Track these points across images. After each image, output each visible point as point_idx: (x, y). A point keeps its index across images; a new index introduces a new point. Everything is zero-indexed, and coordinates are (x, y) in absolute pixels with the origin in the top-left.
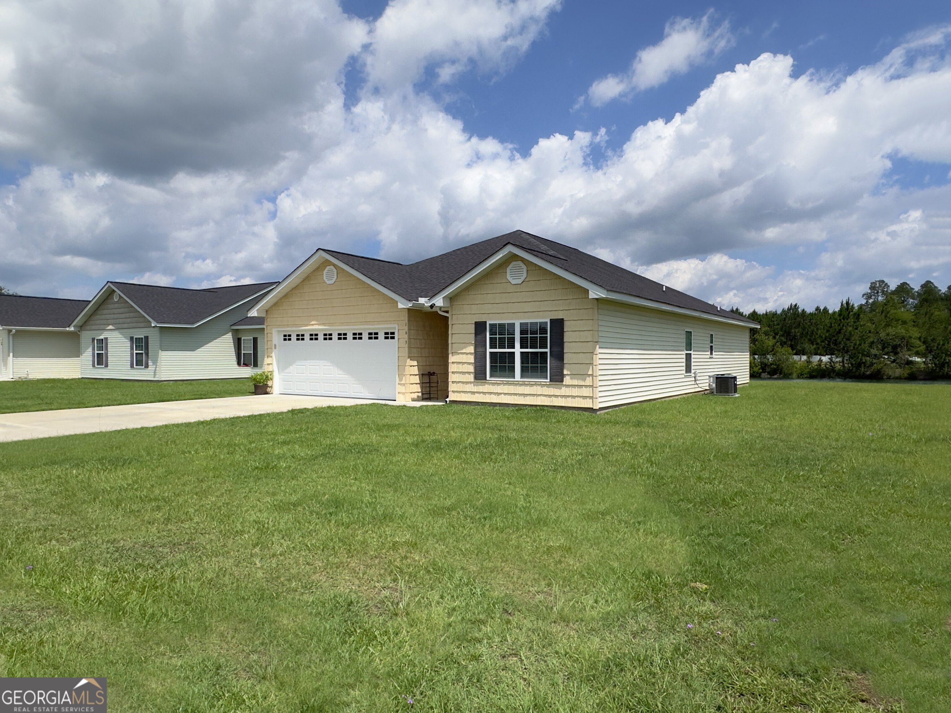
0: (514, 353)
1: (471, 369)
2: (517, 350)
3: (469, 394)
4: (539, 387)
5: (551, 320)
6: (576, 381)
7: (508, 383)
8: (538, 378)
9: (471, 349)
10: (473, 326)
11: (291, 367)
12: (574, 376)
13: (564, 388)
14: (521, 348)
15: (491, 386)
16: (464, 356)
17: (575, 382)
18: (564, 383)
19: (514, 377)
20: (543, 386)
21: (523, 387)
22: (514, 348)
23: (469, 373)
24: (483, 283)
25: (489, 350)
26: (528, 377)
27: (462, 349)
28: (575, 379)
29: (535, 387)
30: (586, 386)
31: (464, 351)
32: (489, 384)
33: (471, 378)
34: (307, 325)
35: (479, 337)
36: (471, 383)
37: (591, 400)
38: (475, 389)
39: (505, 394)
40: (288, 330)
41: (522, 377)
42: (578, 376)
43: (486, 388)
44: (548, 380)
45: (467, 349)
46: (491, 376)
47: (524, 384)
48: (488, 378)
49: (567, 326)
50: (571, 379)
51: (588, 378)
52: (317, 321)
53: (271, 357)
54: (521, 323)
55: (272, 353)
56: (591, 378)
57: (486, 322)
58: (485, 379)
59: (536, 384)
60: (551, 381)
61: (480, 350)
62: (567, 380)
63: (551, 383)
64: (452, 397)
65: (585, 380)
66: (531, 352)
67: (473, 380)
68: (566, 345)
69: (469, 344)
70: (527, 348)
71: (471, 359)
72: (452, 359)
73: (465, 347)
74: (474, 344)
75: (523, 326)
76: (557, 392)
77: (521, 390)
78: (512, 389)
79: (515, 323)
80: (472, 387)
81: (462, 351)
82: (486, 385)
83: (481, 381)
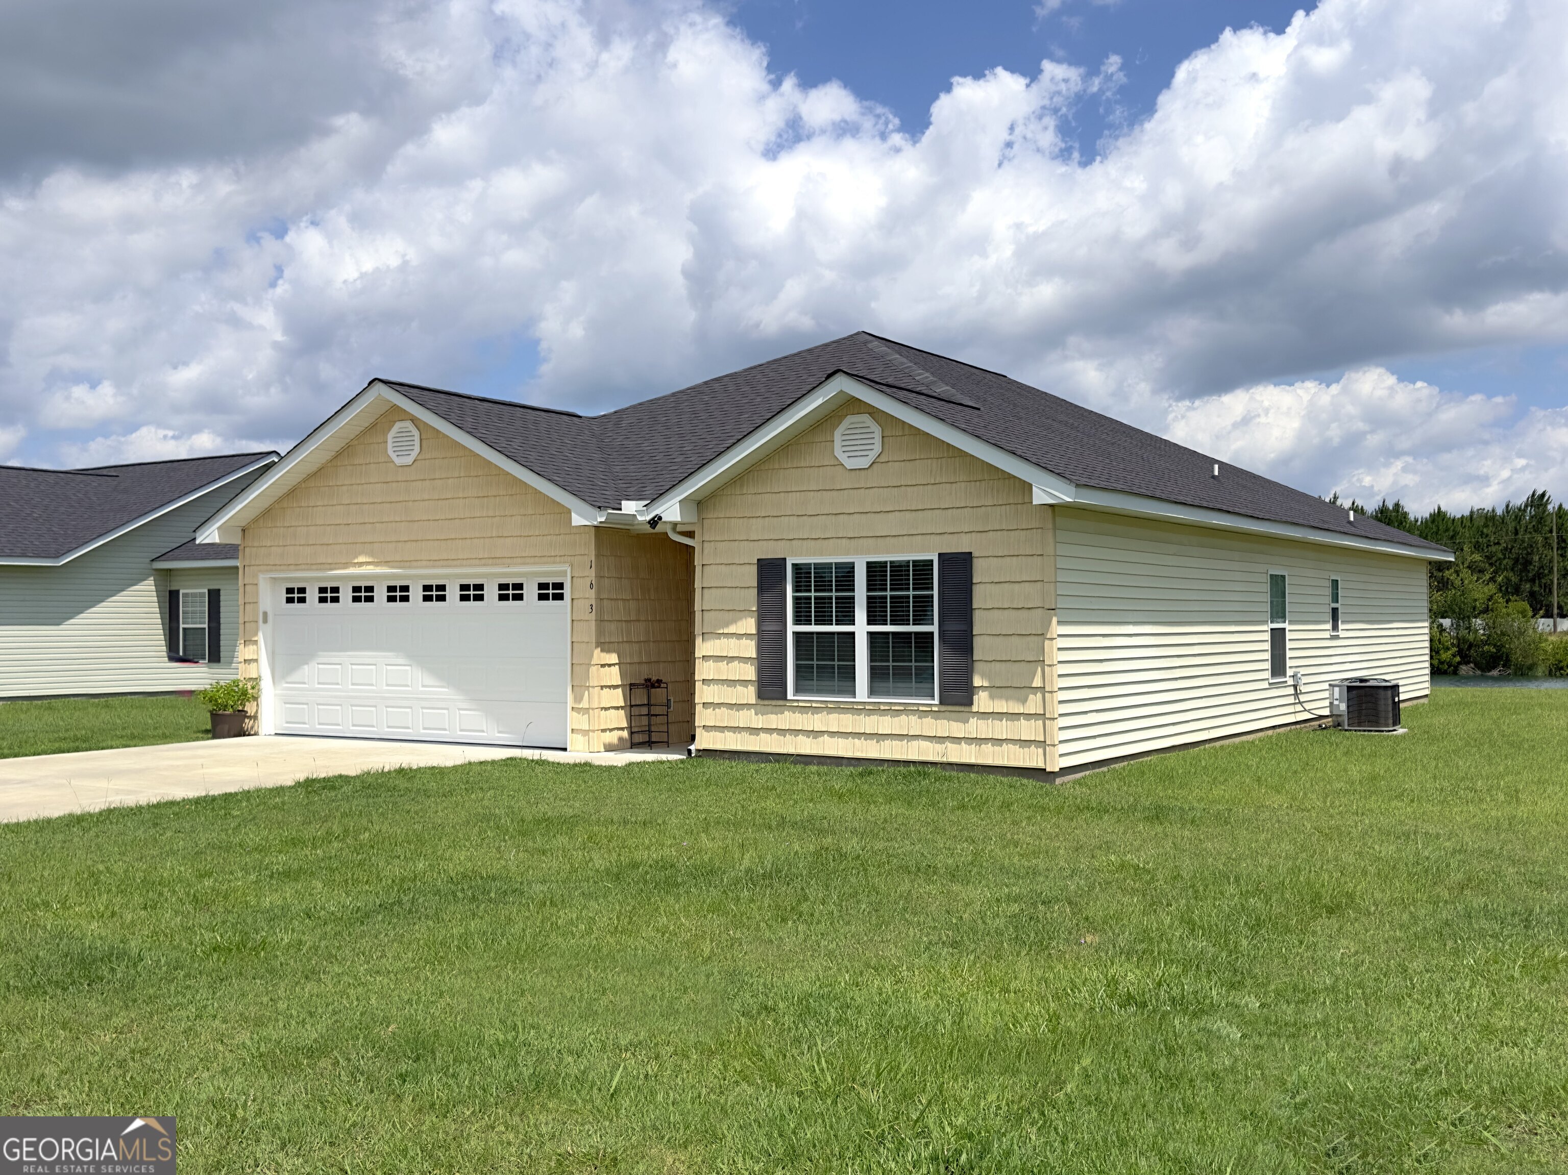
0: (852, 634)
1: (750, 672)
2: (861, 628)
3: (745, 735)
4: (913, 719)
5: (940, 554)
6: (1004, 703)
7: (838, 709)
8: (910, 695)
9: (749, 625)
10: (754, 569)
11: (306, 667)
12: (995, 690)
13: (973, 721)
14: (869, 622)
15: (797, 715)
16: (733, 641)
17: (1001, 706)
18: (975, 708)
19: (853, 694)
20: (921, 714)
21: (874, 718)
22: (852, 622)
23: (744, 683)
24: (777, 466)
25: (791, 629)
26: (887, 694)
27: (727, 625)
28: (1001, 697)
29: (903, 717)
30: (1028, 716)
31: (732, 629)
32: (794, 709)
33: (749, 694)
34: (346, 565)
35: (767, 596)
36: (748, 706)
37: (1040, 751)
38: (759, 721)
39: (832, 734)
40: (297, 578)
41: (872, 692)
42: (1009, 691)
43: (786, 719)
44: (936, 702)
45: (740, 624)
46: (798, 690)
47: (876, 710)
48: (790, 695)
49: (981, 572)
50: (992, 697)
51: (1031, 697)
52: (371, 553)
53: (256, 642)
54: (868, 563)
55: (256, 634)
56: (1039, 695)
57: (785, 559)
58: (784, 697)
59: (906, 710)
60: (942, 703)
61: (771, 627)
62: (982, 701)
63: (943, 708)
64: (704, 741)
65: (1024, 701)
66: (894, 634)
67: (752, 699)
68: (978, 616)
69: (746, 612)
70: (886, 623)
71: (750, 649)
72: (703, 648)
73: (734, 621)
74: (756, 614)
75: (875, 570)
76: (956, 729)
77: (870, 724)
78: (847, 722)
79: (853, 563)
80: (751, 716)
81: (726, 631)
82: (786, 713)
83: (774, 702)
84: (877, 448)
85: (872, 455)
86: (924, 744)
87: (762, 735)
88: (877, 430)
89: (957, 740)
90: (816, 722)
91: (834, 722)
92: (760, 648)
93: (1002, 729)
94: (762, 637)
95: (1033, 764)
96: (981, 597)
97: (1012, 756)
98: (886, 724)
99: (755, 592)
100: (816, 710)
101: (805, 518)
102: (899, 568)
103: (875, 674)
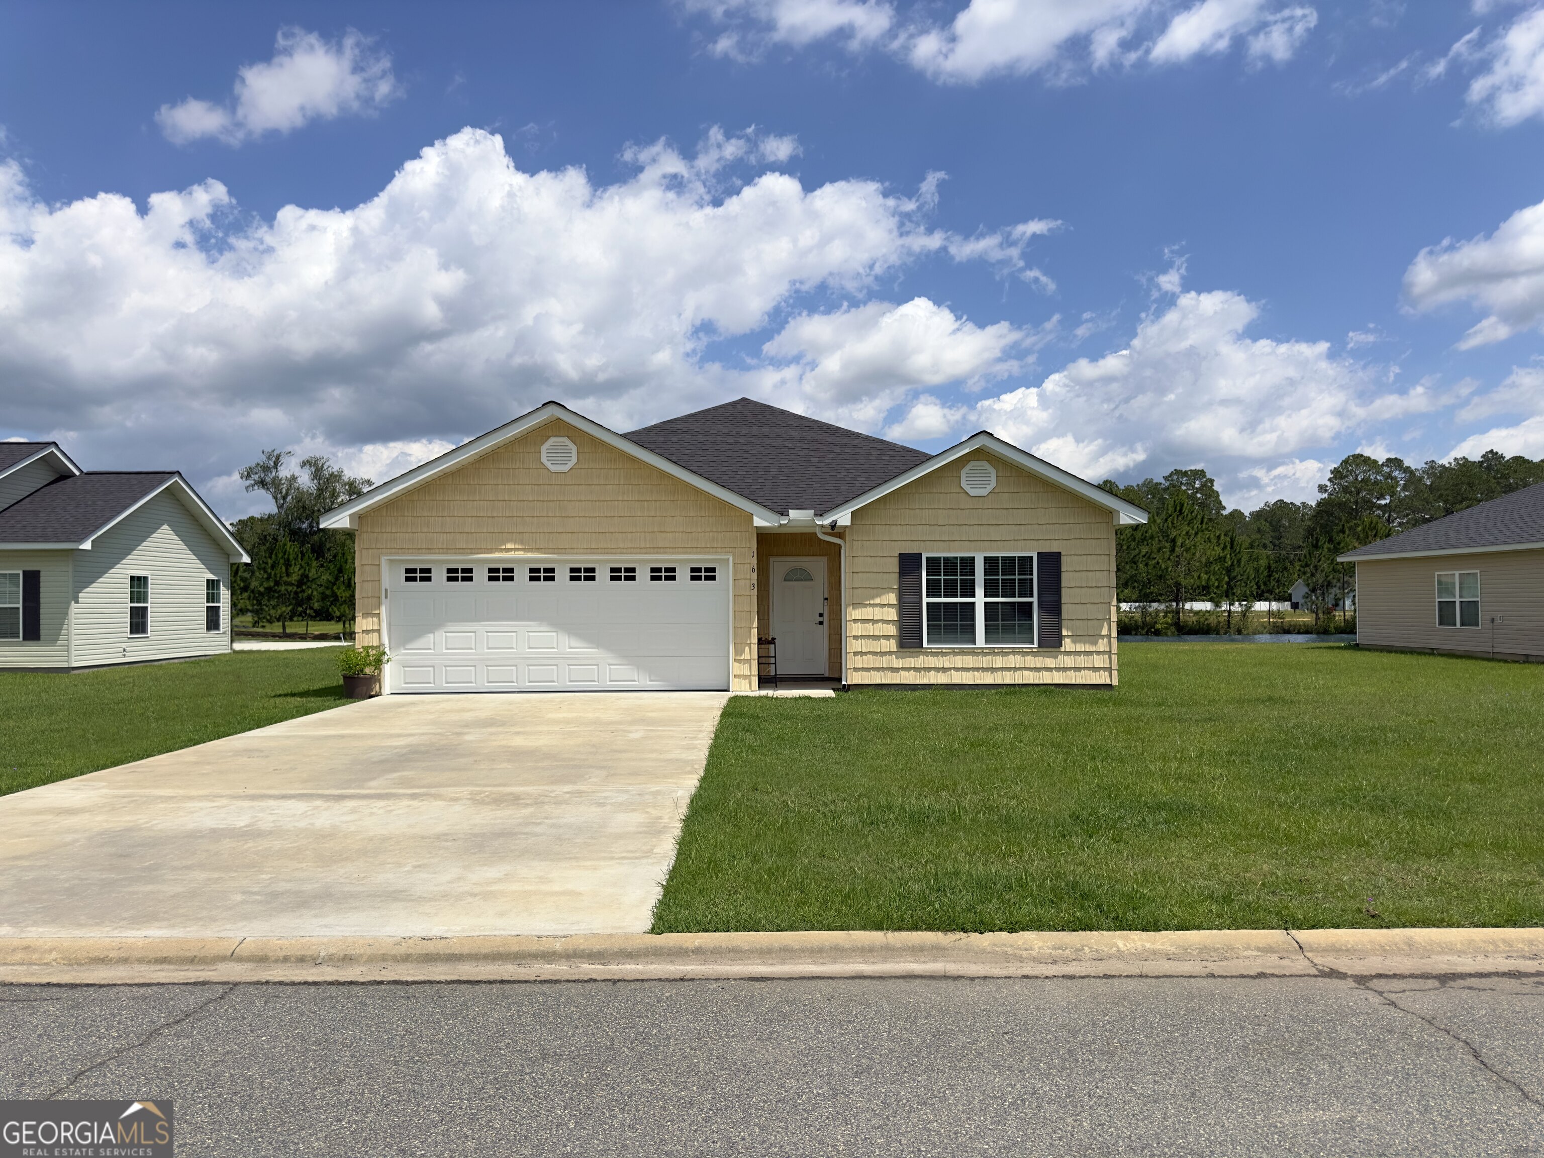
0: (974, 603)
1: (892, 630)
2: (980, 599)
3: (888, 673)
4: (1018, 657)
5: (1038, 553)
6: (1083, 645)
7: (963, 652)
8: (1015, 642)
9: (892, 598)
10: (896, 561)
11: (431, 635)
12: (1075, 638)
13: (1061, 657)
14: (986, 596)
15: (930, 658)
16: (877, 609)
17: (1080, 647)
18: (1062, 649)
19: (974, 642)
20: (1024, 654)
21: (990, 657)
22: (974, 596)
23: (887, 637)
25: (925, 600)
26: (999, 642)
27: (873, 598)
28: (1080, 642)
29: (1011, 657)
30: (1098, 653)
31: (877, 601)
32: (927, 654)
33: (892, 645)
35: (909, 579)
36: (890, 653)
37: (1107, 673)
38: (898, 663)
39: (957, 669)
40: (419, 560)
41: (987, 642)
42: (1086, 638)
43: (921, 661)
44: (1036, 645)
45: (883, 597)
46: (929, 642)
47: (992, 652)
48: (925, 645)
49: (1066, 564)
50: (1074, 642)
51: (1100, 641)
53: (378, 615)
54: (985, 558)
55: (379, 606)
56: (1106, 640)
57: (920, 554)
58: (921, 646)
59: (1014, 652)
60: (1040, 646)
61: (908, 599)
62: (1068, 645)
63: (1040, 650)
64: (852, 678)
65: (1096, 644)
66: (1002, 603)
67: (894, 648)
68: (1064, 592)
69: (890, 589)
70: (998, 596)
71: (892, 614)
72: (853, 614)
73: (879, 595)
74: (897, 591)
75: (990, 562)
76: (1050, 662)
77: (987, 661)
78: (969, 661)
79: (974, 558)
80: (892, 660)
81: (872, 602)
82: (921, 657)
83: (912, 650)
84: (993, 483)
85: (989, 488)
86: (1026, 673)
87: (902, 672)
88: (993, 473)
89: (1049, 669)
90: (947, 662)
91: (959, 661)
92: (900, 613)
93: (1082, 661)
94: (901, 606)
95: (1103, 682)
96: (1066, 579)
97: (1088, 677)
98: (998, 662)
99: (897, 575)
100: (944, 654)
101: (936, 527)
102: (1009, 561)
103: (989, 630)
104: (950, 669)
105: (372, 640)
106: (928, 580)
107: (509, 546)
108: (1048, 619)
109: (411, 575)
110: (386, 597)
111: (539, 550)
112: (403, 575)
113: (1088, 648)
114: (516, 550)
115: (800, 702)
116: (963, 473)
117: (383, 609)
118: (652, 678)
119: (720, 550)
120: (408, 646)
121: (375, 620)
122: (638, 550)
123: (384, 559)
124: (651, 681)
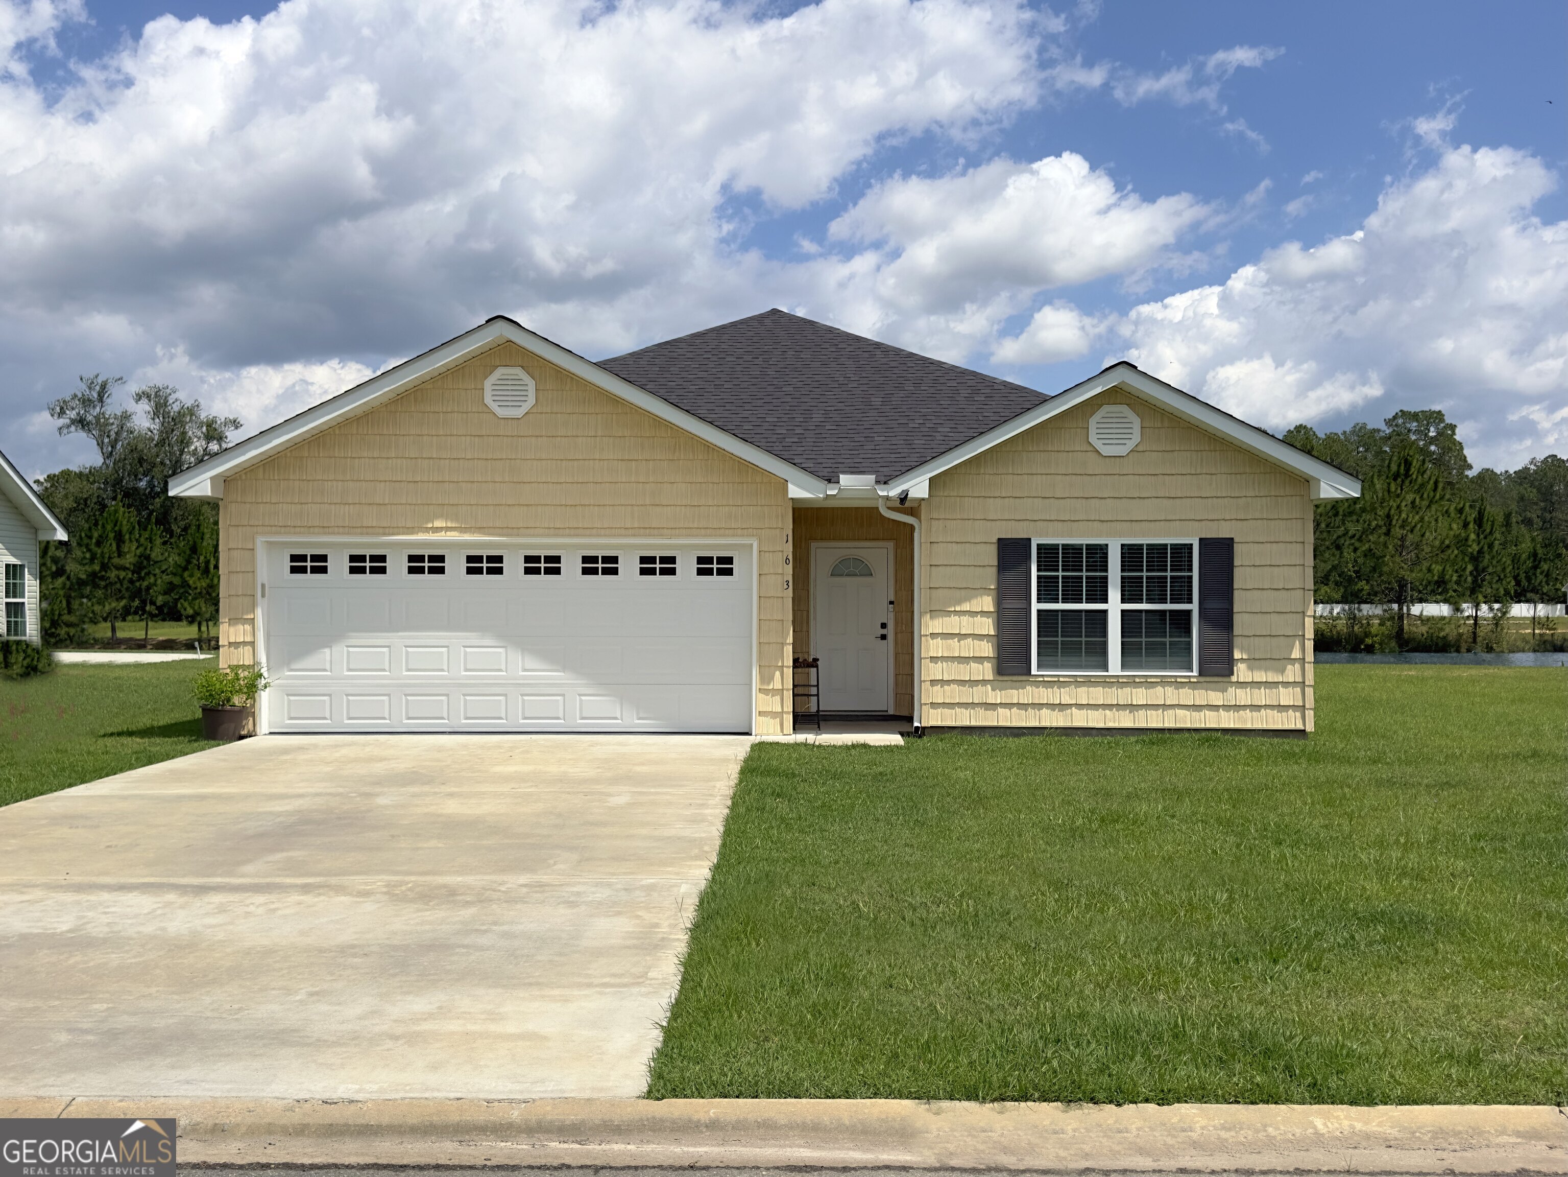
0: (1105, 612)
1: (987, 649)
2: (1114, 606)
3: (981, 711)
4: (1169, 690)
5: (1201, 539)
6: (1263, 673)
7: (1089, 682)
8: (1164, 668)
9: (987, 603)
10: (992, 551)
11: (327, 651)
12: (1253, 662)
13: (1231, 690)
14: (1123, 601)
15: (1042, 689)
16: (965, 619)
17: (1260, 676)
18: (1234, 679)
19: (1106, 668)
20: (1178, 685)
21: (1127, 690)
22: (1105, 601)
23: (980, 659)
24: (1020, 448)
25: (1035, 606)
26: (1140, 667)
27: (959, 603)
28: (1259, 668)
29: (1159, 689)
30: (1286, 684)
31: (966, 607)
32: (1037, 684)
33: (987, 671)
35: (1011, 575)
36: (984, 682)
37: (1298, 714)
38: (997, 697)
39: (1080, 706)
40: (310, 542)
41: (1124, 666)
42: (1268, 662)
43: (1028, 694)
44: (1195, 673)
45: (974, 602)
46: (1040, 666)
47: (1132, 683)
48: (1034, 671)
49: (1243, 555)
50: (1251, 668)
51: (1289, 667)
53: (252, 620)
54: (1122, 545)
55: (253, 610)
56: (1297, 666)
57: (1030, 539)
58: (1028, 672)
59: (1163, 682)
60: (1201, 674)
61: (1013, 604)
62: (1242, 672)
63: (1202, 679)
64: (928, 718)
65: (1283, 671)
66: (1147, 611)
67: (989, 676)
68: (1237, 595)
69: (986, 590)
70: (1140, 601)
71: (987, 626)
72: (929, 625)
73: (968, 599)
74: (994, 593)
75: (1131, 554)
76: (1216, 698)
77: (1123, 695)
78: (1098, 695)
79: (1107, 545)
80: (987, 692)
81: (958, 609)
82: (1029, 688)
83: (1015, 678)
84: (1136, 438)
85: (1131, 445)
86: (1180, 712)
87: (1001, 710)
88: (1136, 422)
89: (1215, 708)
90: (1065, 695)
91: (1083, 695)
92: (999, 625)
93: (1261, 696)
94: (1001, 615)
95: (1292, 726)
96: (1241, 577)
97: (1271, 720)
98: (1140, 696)
99: (994, 571)
100: (1061, 684)
101: (1052, 500)
102: (1157, 551)
103: (1126, 649)
104: (1071, 705)
105: (244, 657)
106: (1039, 577)
107: (438, 523)
108: (1215, 635)
109: (298, 564)
110: (263, 596)
111: (480, 530)
112: (288, 564)
113: (1272, 677)
114: (447, 529)
115: (853, 752)
116: (1093, 422)
117: (259, 612)
118: (641, 715)
119: (739, 531)
120: (294, 666)
121: (248, 627)
122: (623, 532)
123: (260, 540)
124: (639, 719)
